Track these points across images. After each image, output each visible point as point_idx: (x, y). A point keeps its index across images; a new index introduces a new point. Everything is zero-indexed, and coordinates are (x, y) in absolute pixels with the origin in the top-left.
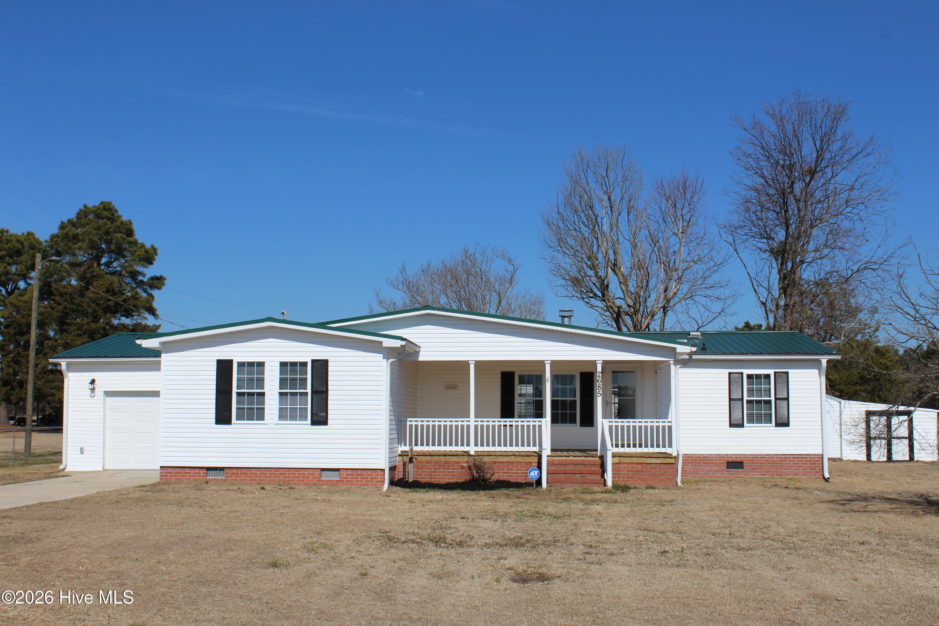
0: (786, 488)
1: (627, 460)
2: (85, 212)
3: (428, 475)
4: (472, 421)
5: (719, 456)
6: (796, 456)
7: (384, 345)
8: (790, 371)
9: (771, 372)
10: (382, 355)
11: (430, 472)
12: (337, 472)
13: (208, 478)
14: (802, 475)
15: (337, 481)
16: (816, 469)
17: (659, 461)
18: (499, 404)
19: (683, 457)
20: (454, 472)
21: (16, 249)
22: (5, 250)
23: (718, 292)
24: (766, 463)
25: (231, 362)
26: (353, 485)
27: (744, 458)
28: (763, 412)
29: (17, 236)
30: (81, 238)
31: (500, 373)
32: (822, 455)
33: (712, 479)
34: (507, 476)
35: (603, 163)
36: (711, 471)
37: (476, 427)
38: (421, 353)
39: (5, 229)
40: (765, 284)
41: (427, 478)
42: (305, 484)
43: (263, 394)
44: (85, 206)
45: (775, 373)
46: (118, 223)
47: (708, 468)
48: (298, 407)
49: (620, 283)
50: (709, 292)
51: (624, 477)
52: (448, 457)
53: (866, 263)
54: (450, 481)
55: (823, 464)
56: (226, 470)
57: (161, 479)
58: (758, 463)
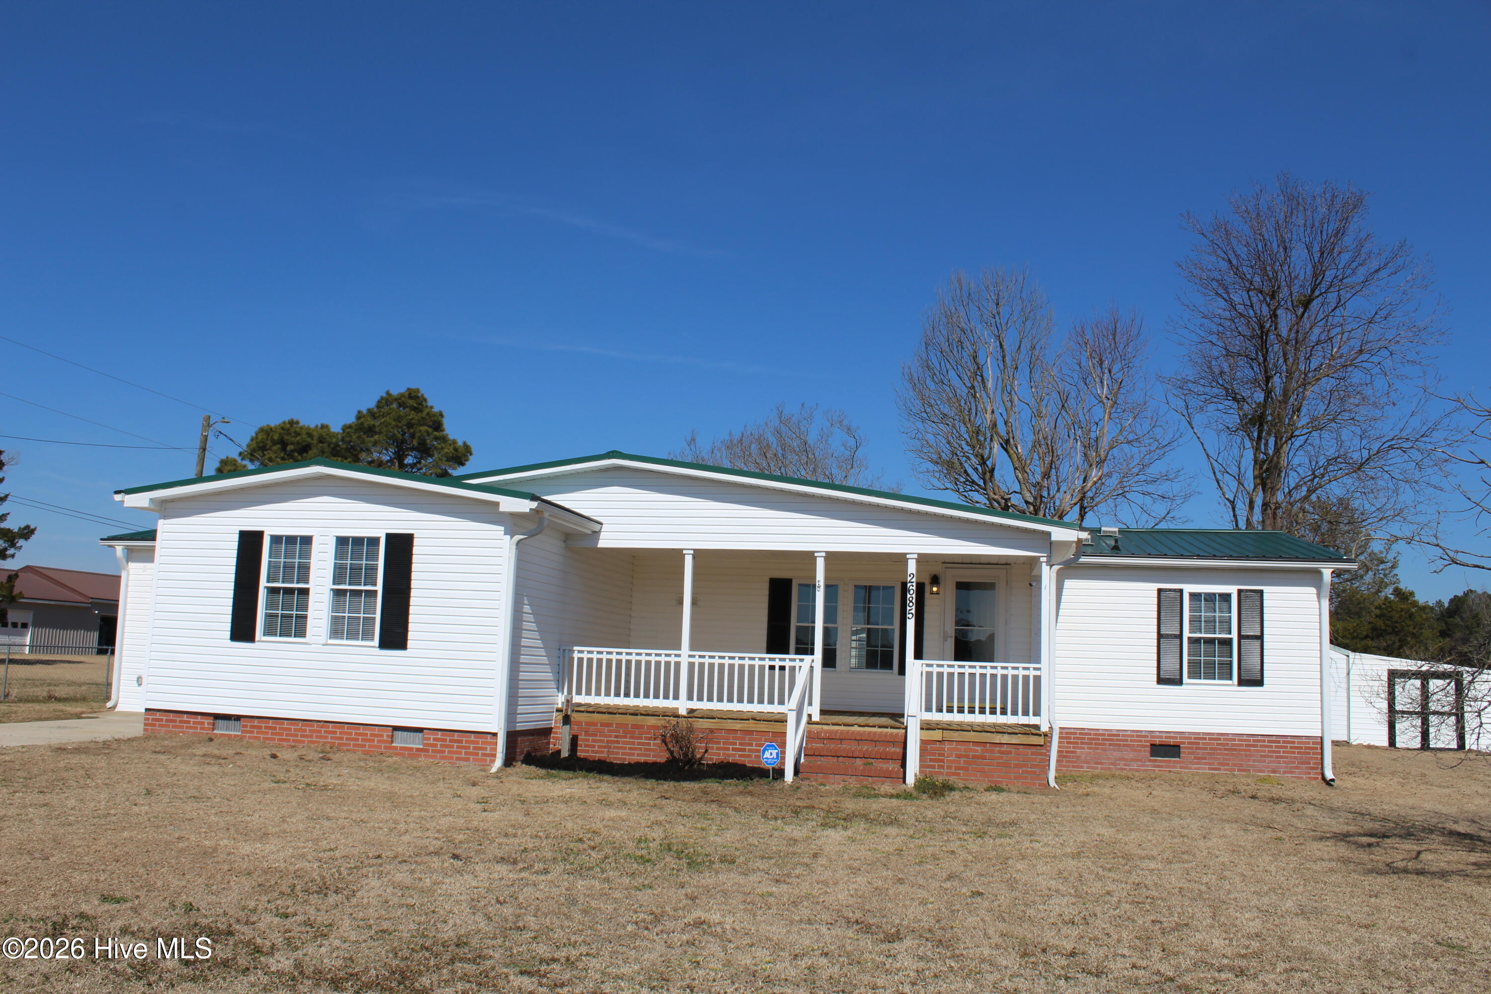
0: (1253, 797)
1: (956, 736)
2: (387, 400)
3: (604, 747)
4: (685, 655)
5: (1138, 734)
6: (1274, 739)
7: (503, 508)
8: (1266, 589)
9: (1232, 590)
10: (503, 528)
11: (608, 742)
12: (421, 735)
13: (215, 732)
14: (1285, 772)
15: (418, 750)
16: (1309, 763)
17: (1014, 740)
18: (764, 632)
19: (1061, 733)
20: (649, 744)
21: (304, 444)
22: (292, 444)
23: (1163, 488)
24: (1220, 749)
25: (259, 535)
26: (443, 758)
27: (1181, 738)
28: (1217, 659)
29: (309, 428)
30: (377, 430)
31: (768, 580)
32: (1322, 738)
33: (1124, 773)
34: (740, 756)
35: (992, 294)
36: (1124, 759)
37: (691, 666)
38: (602, 535)
39: (295, 420)
40: (1234, 470)
41: (602, 752)
42: (366, 753)
43: (305, 592)
44: (388, 393)
45: (1240, 592)
46: (424, 414)
47: (1117, 754)
48: (362, 615)
49: (1015, 469)
50: (1150, 488)
51: (949, 767)
52: (639, 717)
53: (1392, 439)
54: (642, 759)
55: (1322, 754)
56: (243, 722)
57: (145, 730)
58: (1206, 749)
